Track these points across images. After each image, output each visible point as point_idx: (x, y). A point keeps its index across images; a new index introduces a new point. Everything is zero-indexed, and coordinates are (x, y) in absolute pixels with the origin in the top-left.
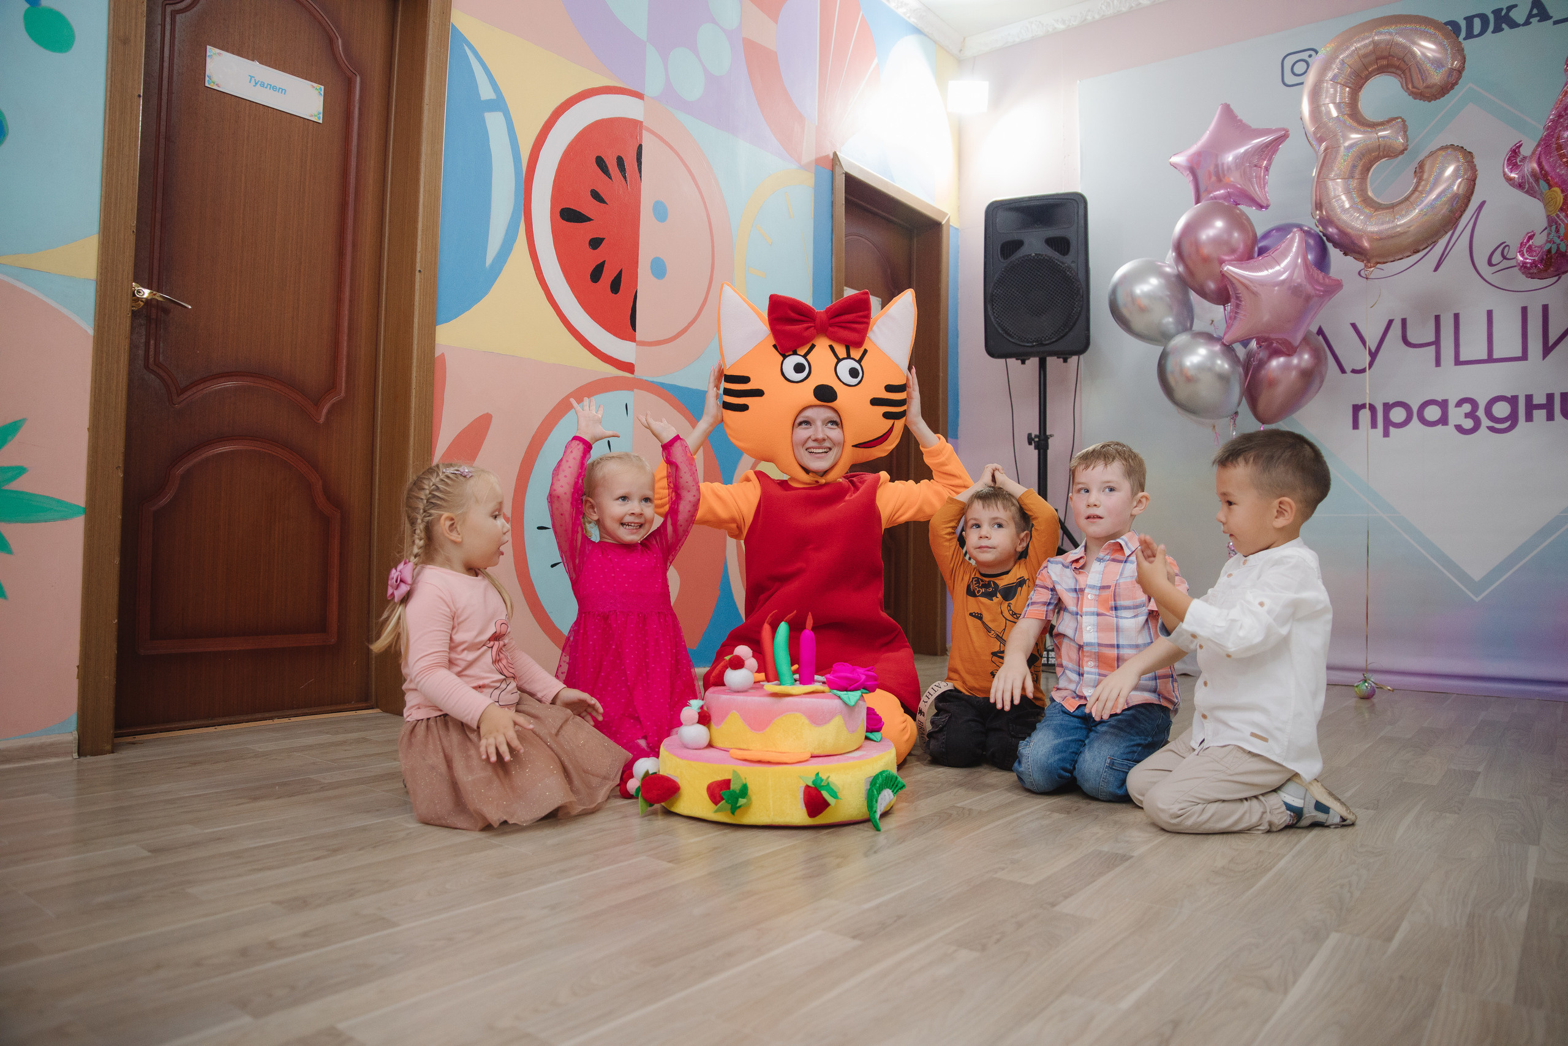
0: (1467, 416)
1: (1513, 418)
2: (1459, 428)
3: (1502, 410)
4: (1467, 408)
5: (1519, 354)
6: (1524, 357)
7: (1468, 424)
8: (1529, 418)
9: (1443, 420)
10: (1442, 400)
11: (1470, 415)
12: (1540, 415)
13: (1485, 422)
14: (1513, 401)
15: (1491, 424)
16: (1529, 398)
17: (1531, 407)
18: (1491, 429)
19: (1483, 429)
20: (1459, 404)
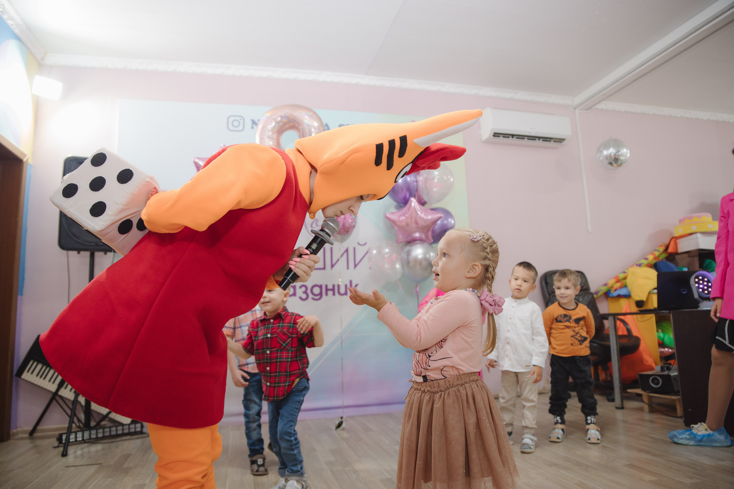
1: (321, 294)
2: (301, 298)
3: (317, 290)
4: (303, 289)
5: (322, 266)
6: (324, 268)
7: (304, 296)
8: (327, 294)
9: (294, 294)
11: (305, 292)
12: (330, 293)
13: (311, 296)
14: (321, 287)
15: (313, 297)
16: (326, 286)
17: (327, 290)
18: (313, 299)
19: (310, 299)
20: (301, 287)
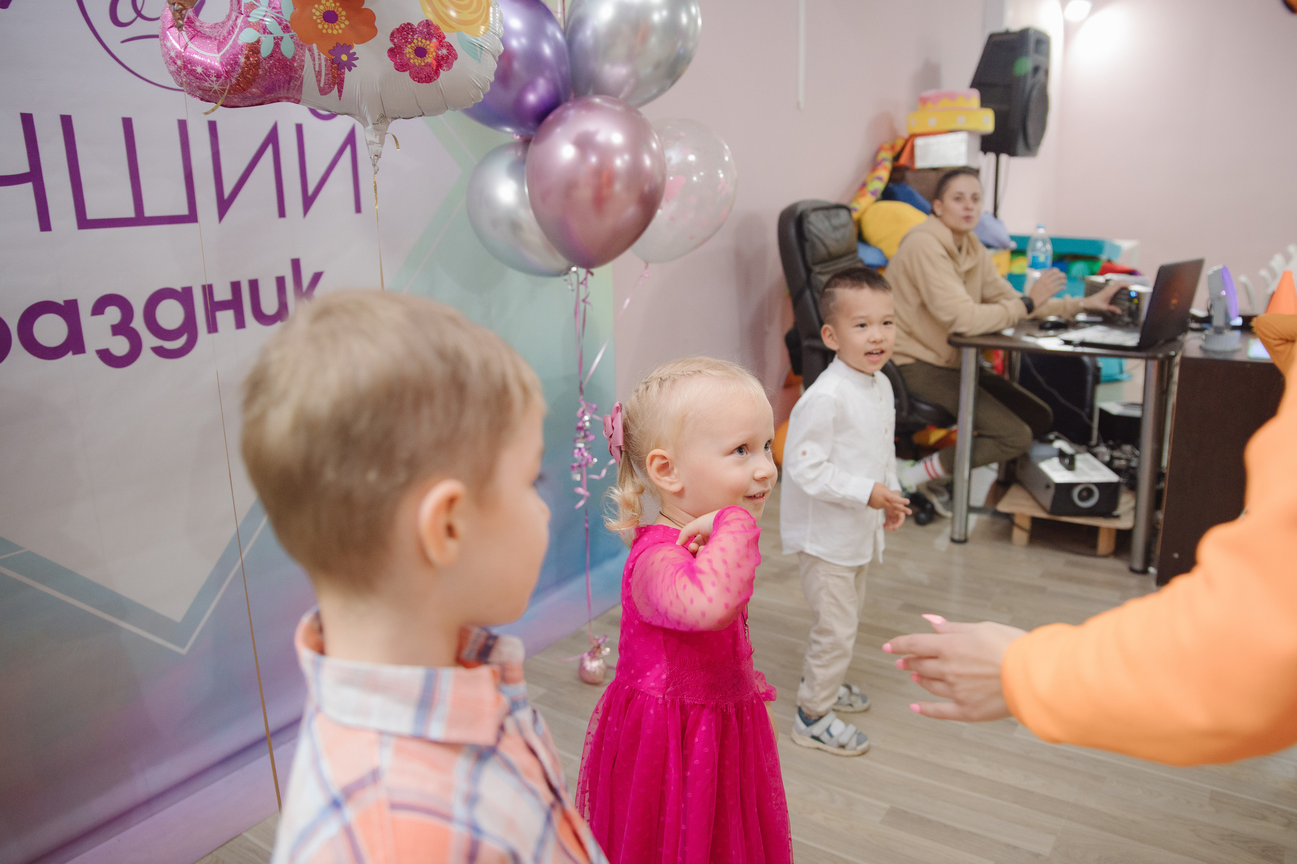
0: (117, 330)
1: (189, 327)
2: (106, 356)
3: (169, 315)
4: (113, 314)
5: (185, 209)
6: (192, 216)
7: (121, 346)
8: (213, 327)
9: (75, 343)
10: (65, 302)
11: (122, 328)
12: (225, 318)
13: (149, 340)
14: (184, 296)
15: (158, 342)
16: (208, 290)
17: (213, 307)
18: (159, 351)
19: (147, 354)
20: (99, 308)
